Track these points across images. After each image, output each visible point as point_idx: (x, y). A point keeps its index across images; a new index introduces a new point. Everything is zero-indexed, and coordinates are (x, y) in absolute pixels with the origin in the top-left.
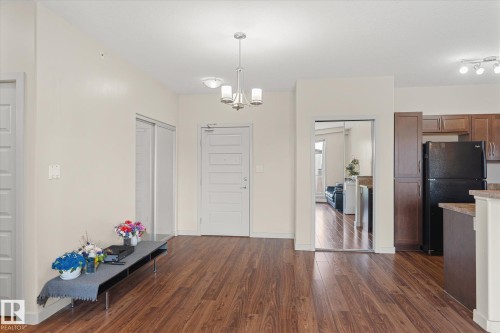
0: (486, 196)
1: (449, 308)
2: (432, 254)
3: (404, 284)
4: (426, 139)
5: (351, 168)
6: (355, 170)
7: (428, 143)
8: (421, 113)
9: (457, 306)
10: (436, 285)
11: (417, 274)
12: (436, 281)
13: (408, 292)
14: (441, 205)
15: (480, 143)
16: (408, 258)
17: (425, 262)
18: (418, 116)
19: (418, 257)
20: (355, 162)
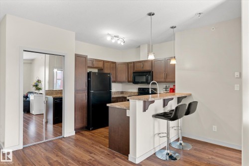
0: (136, 99)
1: (117, 158)
2: (92, 130)
3: (91, 153)
4: (89, 70)
5: (36, 86)
6: (39, 87)
7: (90, 72)
8: (87, 56)
9: (118, 155)
10: (103, 147)
11: (93, 144)
12: (102, 145)
13: (96, 157)
14: (108, 105)
15: (109, 74)
16: (83, 135)
17: (91, 135)
18: (85, 57)
19: (86, 133)
20: (39, 81)
